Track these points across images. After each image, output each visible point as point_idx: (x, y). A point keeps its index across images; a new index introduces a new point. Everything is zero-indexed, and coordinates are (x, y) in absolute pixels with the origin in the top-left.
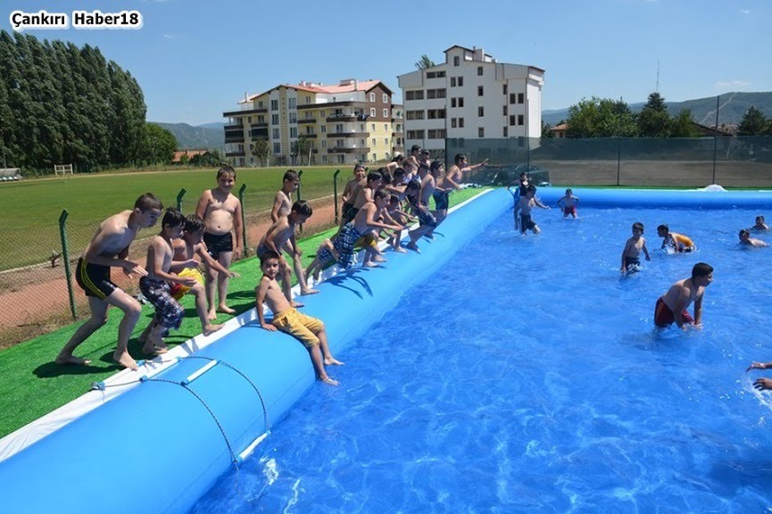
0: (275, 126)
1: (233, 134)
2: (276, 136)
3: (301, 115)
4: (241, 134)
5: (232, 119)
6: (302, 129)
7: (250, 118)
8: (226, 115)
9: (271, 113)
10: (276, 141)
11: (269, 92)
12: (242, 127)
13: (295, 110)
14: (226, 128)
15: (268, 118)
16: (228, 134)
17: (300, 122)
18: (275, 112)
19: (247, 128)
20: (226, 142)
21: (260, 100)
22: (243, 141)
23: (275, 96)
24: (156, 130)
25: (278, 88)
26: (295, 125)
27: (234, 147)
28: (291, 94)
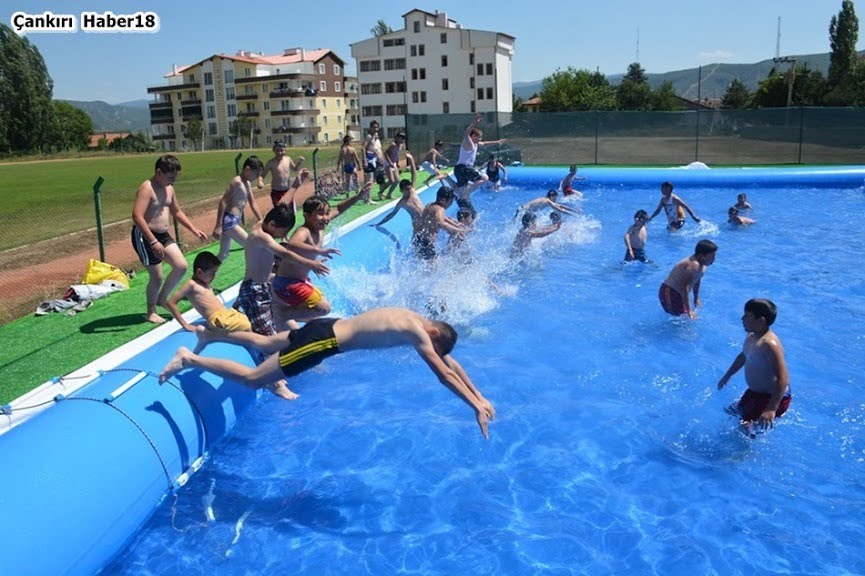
0: (211, 104)
1: (160, 113)
2: (212, 115)
3: (239, 90)
4: (170, 113)
5: (158, 96)
6: (241, 107)
7: (179, 95)
8: (150, 90)
9: (204, 88)
10: (212, 120)
11: (201, 64)
12: (170, 104)
13: (233, 85)
14: (151, 106)
15: (202, 94)
16: (154, 114)
17: (239, 98)
18: (209, 87)
19: (177, 106)
20: (153, 122)
21: (189, 72)
22: (172, 121)
23: (208, 68)
24: (65, 109)
25: (211, 59)
26: (233, 102)
27: (161, 129)
28: (226, 66)
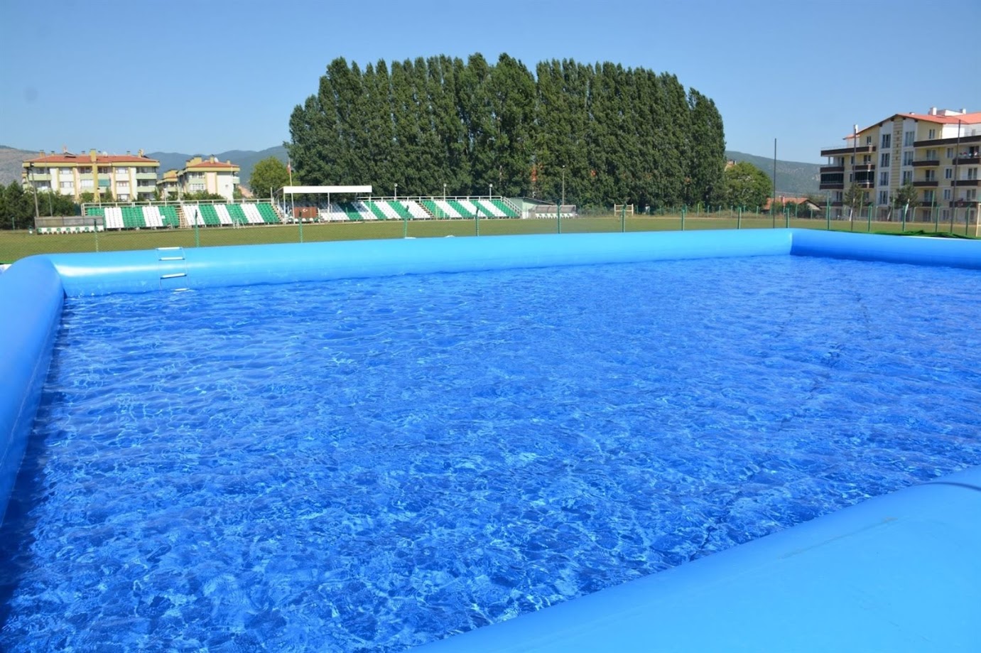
0: (885, 169)
1: (831, 178)
2: (884, 183)
3: (919, 155)
4: (840, 178)
5: (832, 159)
6: (918, 175)
7: (853, 158)
8: (824, 153)
9: (881, 151)
10: (884, 188)
11: (881, 124)
12: (842, 169)
13: (911, 148)
14: (823, 169)
15: (877, 158)
16: (824, 178)
17: (915, 164)
18: (886, 151)
19: (849, 171)
20: (822, 187)
21: (867, 134)
22: (842, 187)
23: (888, 129)
25: (892, 119)
26: (910, 168)
27: (830, 195)
28: (907, 126)
